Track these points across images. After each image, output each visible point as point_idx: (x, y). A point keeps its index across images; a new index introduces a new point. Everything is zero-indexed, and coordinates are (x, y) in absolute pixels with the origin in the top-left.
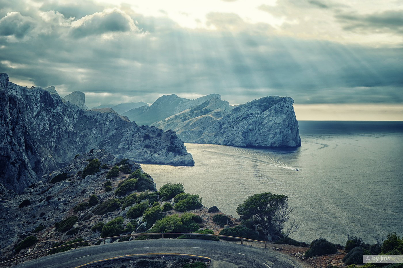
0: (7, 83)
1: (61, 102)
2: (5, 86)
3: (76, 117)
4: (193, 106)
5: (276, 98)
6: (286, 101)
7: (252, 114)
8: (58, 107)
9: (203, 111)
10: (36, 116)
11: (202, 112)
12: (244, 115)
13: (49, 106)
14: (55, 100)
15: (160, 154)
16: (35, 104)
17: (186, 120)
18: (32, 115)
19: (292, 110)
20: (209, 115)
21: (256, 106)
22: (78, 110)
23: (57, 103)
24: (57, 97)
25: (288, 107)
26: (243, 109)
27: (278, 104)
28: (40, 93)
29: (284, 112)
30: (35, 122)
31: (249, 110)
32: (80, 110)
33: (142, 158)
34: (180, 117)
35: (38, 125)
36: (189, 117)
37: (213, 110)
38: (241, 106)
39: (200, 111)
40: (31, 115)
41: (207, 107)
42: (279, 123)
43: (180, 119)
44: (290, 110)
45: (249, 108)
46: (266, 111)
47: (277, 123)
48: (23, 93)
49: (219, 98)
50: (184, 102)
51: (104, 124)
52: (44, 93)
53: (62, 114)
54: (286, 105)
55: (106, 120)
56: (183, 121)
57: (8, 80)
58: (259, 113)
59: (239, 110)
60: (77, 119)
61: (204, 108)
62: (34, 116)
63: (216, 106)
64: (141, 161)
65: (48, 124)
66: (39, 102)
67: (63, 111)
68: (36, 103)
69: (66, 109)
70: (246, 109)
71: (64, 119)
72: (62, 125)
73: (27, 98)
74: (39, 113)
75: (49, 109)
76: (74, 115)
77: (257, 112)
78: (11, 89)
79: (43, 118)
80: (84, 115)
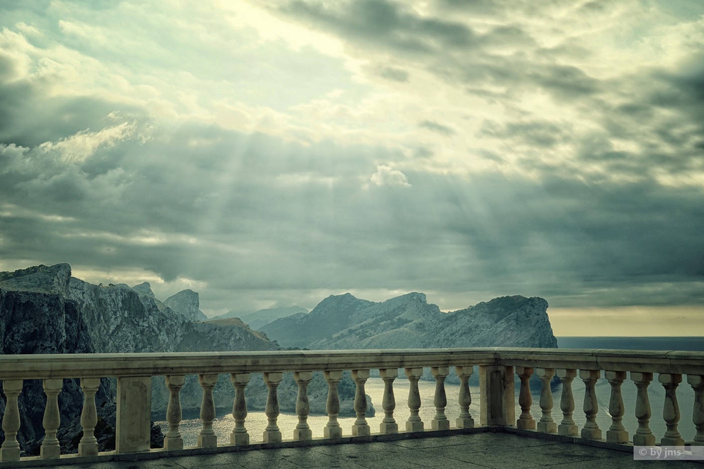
0: (69, 279)
1: (155, 309)
2: (65, 285)
3: (179, 333)
4: (379, 313)
5: (517, 300)
6: (535, 304)
7: (477, 326)
8: (151, 318)
9: (395, 322)
10: (113, 332)
11: (392, 324)
12: (464, 328)
13: (136, 317)
14: (145, 306)
15: (317, 397)
16: (112, 313)
17: (366, 337)
18: (108, 332)
19: (546, 320)
20: (405, 329)
21: (484, 314)
22: (184, 322)
23: (150, 311)
24: (149, 301)
25: (538, 315)
26: (461, 318)
27: (521, 309)
28: (122, 295)
29: (533, 324)
30: (111, 342)
31: (472, 321)
32: (186, 321)
33: (287, 403)
34: (357, 332)
35: (116, 347)
36: (372, 332)
37: (412, 321)
38: (458, 313)
39: (389, 322)
40: (105, 332)
41: (403, 316)
42: (523, 343)
43: (357, 335)
44: (542, 320)
45: (471, 316)
46: (501, 322)
47: (520, 342)
48: (94, 295)
49: (423, 300)
50: (366, 307)
51: (226, 345)
52: (128, 295)
53: (156, 329)
54: (535, 311)
55: (229, 339)
56: (362, 340)
57: (70, 274)
58: (489, 324)
59: (456, 320)
60: (181, 337)
61: (397, 317)
62: (111, 333)
63: (417, 313)
64: (286, 408)
65: (132, 346)
66: (119, 310)
67: (159, 324)
68: (115, 310)
69: (163, 320)
70: (467, 318)
71: (160, 338)
72: (156, 348)
73: (100, 302)
74: (118, 327)
75: (136, 321)
76: (177, 330)
77: (486, 323)
78: (75, 288)
79: (125, 336)
80: (193, 330)
